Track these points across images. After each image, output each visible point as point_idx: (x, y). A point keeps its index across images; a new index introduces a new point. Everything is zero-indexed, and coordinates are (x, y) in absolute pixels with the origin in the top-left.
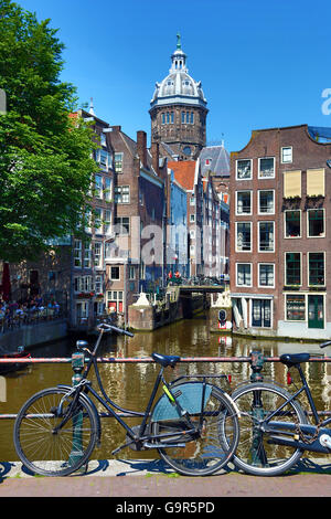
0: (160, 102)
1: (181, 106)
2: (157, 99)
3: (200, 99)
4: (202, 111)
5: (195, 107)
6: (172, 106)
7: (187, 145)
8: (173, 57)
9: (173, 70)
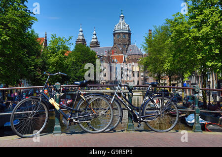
0: (116, 32)
1: (123, 33)
2: (115, 30)
3: (129, 30)
4: (129, 34)
5: (127, 33)
6: (120, 33)
7: (125, 45)
8: (120, 17)
9: (120, 21)
